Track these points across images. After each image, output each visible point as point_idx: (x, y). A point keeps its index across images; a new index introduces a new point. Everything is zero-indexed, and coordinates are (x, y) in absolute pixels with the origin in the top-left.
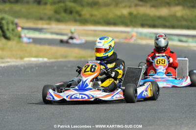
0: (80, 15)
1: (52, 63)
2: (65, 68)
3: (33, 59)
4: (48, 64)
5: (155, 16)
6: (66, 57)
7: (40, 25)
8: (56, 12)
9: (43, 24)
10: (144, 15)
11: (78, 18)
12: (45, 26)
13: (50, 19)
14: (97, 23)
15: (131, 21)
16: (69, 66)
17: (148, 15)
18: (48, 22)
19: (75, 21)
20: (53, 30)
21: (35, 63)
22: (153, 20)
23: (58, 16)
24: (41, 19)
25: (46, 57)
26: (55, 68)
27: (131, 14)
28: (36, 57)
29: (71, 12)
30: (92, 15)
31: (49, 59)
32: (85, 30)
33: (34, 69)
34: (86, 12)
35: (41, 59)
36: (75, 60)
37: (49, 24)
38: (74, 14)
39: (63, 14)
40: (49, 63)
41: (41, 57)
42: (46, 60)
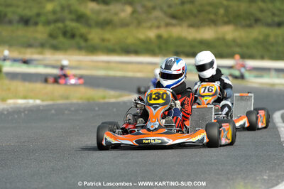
0: (86, 40)
1: (47, 106)
2: (66, 112)
3: (20, 101)
4: (41, 108)
5: (194, 40)
6: (67, 98)
7: (29, 54)
8: (52, 36)
9: (32, 53)
10: (179, 39)
11: (83, 44)
12: (36, 56)
13: (42, 45)
14: (110, 51)
15: (160, 48)
16: (73, 109)
17: (185, 39)
18: (39, 50)
19: (80, 48)
20: (47, 62)
21: (23, 106)
22: (192, 46)
23: (55, 42)
24: (30, 46)
25: (39, 99)
26: (53, 112)
27: (159, 37)
28: (25, 98)
29: (73, 36)
30: (103, 40)
31: (43, 100)
32: (92, 61)
33: (23, 114)
34: (95, 35)
35: (31, 102)
36: (80, 101)
37: (41, 53)
38: (77, 39)
39: (61, 39)
40: (43, 106)
41: (31, 98)
42: (38, 102)
